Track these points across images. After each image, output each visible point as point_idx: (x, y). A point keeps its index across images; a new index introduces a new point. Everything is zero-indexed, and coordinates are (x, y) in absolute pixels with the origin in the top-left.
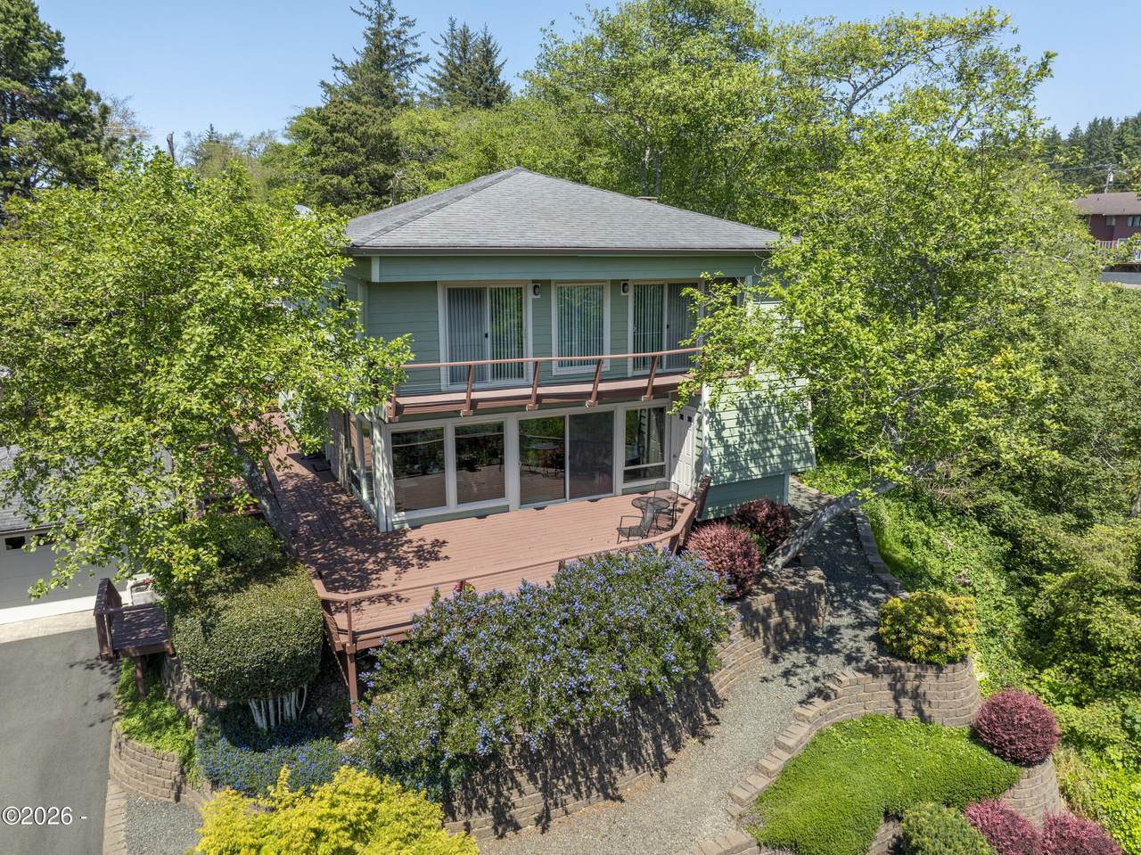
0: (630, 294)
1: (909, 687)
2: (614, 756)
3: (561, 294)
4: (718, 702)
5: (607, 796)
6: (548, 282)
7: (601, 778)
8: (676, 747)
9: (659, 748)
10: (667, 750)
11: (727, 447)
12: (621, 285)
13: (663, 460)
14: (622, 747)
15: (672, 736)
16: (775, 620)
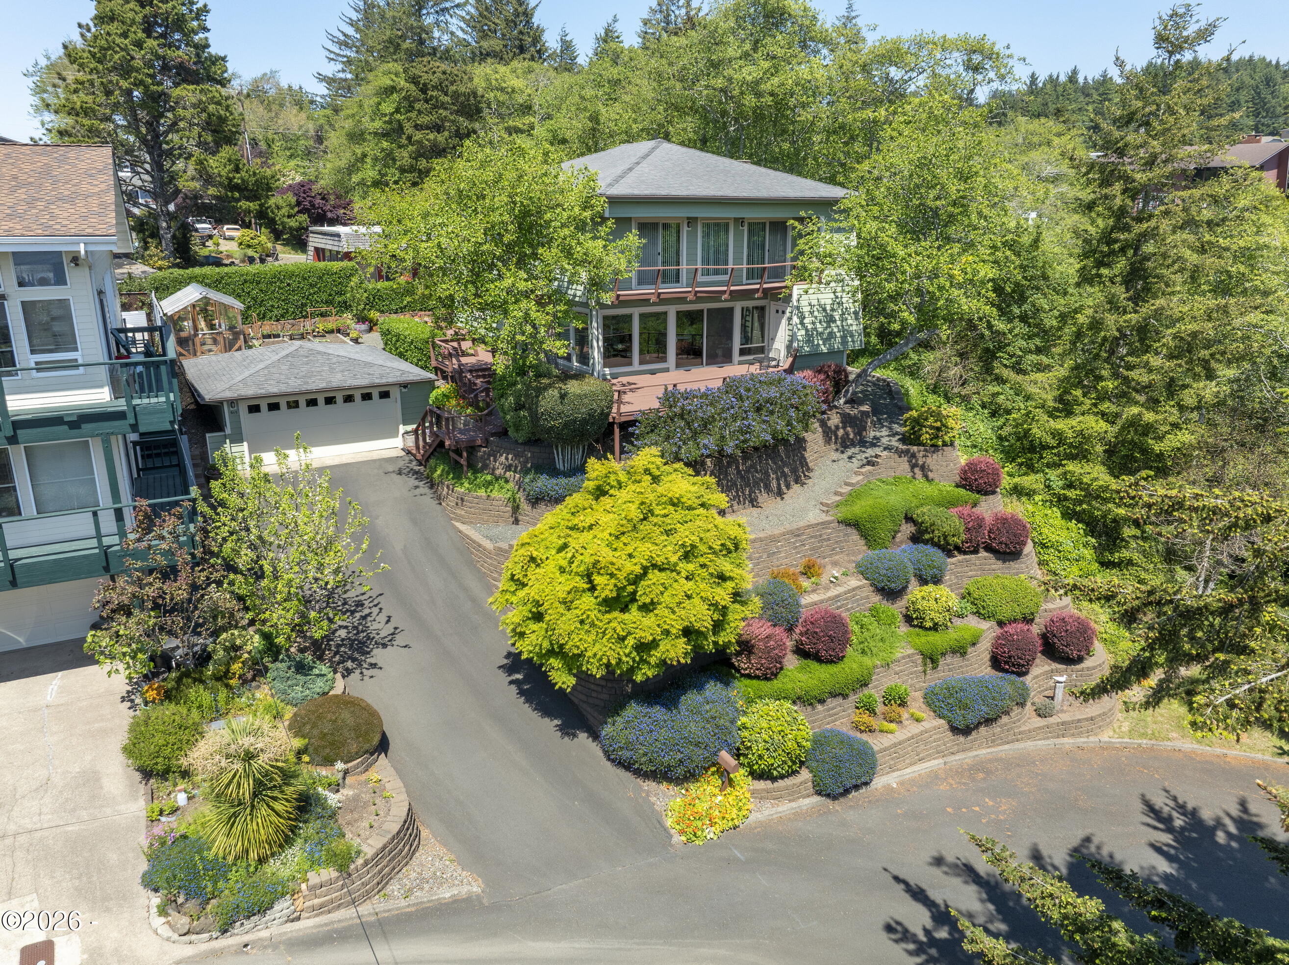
0: (746, 228)
1: (920, 463)
2: (757, 484)
3: (704, 225)
4: (809, 469)
5: (753, 506)
6: (696, 218)
7: (750, 495)
8: (788, 487)
9: (779, 485)
10: (783, 488)
11: (807, 330)
12: (740, 221)
13: (763, 342)
14: (761, 480)
15: (786, 480)
16: (841, 432)
